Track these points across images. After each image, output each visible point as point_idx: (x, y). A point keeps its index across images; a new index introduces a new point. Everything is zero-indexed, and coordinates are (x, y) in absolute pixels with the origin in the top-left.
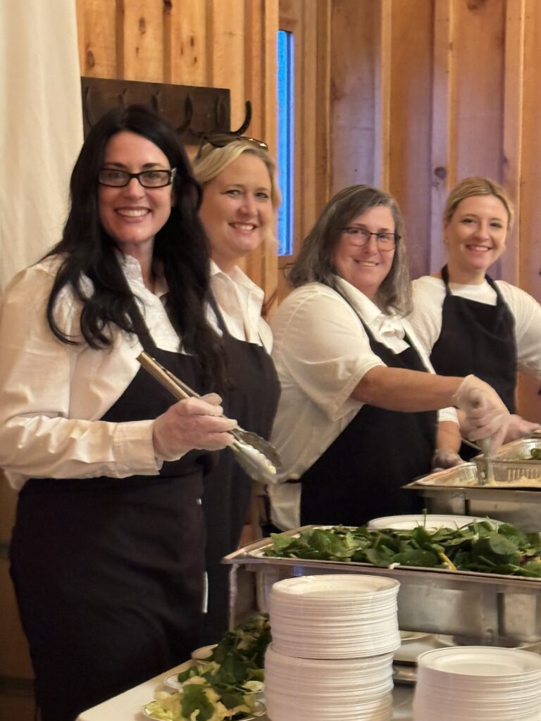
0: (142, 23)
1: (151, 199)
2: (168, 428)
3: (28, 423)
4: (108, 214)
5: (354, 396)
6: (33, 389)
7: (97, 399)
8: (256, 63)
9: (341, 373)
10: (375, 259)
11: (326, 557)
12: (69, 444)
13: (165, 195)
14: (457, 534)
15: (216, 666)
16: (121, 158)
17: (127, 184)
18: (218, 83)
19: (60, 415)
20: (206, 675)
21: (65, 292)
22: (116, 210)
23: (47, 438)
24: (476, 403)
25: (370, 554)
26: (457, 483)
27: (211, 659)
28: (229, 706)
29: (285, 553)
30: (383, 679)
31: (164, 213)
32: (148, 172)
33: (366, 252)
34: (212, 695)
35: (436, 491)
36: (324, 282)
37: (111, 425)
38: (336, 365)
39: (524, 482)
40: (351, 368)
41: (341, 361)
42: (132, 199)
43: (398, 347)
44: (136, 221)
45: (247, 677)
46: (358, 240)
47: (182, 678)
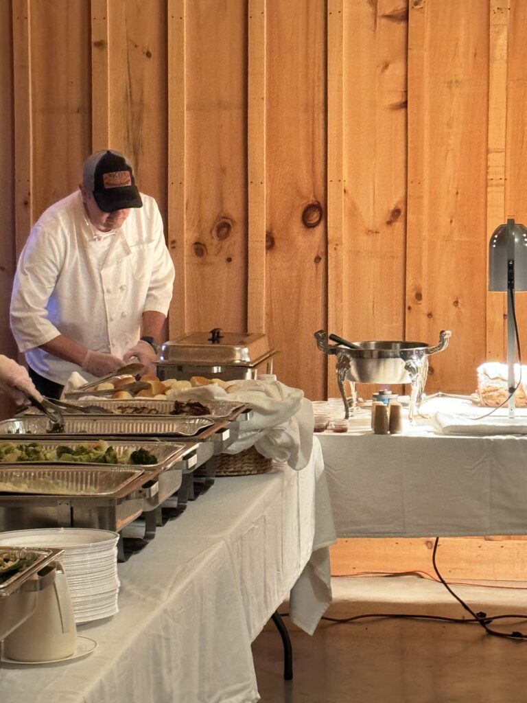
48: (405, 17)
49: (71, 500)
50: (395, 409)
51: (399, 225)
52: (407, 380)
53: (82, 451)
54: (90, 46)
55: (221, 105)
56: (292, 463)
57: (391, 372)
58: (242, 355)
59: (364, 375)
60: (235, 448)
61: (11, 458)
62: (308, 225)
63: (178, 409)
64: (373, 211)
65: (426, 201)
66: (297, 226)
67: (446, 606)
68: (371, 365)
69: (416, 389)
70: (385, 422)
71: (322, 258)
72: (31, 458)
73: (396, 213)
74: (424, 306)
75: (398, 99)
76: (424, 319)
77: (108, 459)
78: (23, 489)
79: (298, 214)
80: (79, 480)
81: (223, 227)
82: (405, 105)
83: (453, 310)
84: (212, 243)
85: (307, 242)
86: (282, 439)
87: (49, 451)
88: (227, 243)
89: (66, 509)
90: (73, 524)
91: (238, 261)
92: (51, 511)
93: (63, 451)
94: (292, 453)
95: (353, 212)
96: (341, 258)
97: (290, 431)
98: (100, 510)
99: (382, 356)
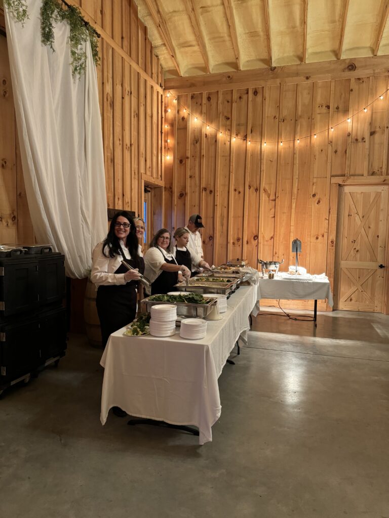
0: (119, 199)
1: (125, 229)
2: (127, 275)
3: (99, 274)
4: (116, 232)
5: (161, 269)
6: (100, 267)
7: (113, 269)
8: (140, 207)
9: (158, 264)
10: (165, 243)
11: (161, 301)
12: (107, 278)
13: (128, 229)
14: (187, 296)
15: (139, 323)
16: (120, 221)
17: (120, 226)
18: (133, 211)
19: (106, 272)
20: (137, 325)
21: (106, 247)
22: (118, 231)
23: (103, 277)
24: (184, 270)
25: (170, 300)
26: (183, 285)
27: (137, 322)
28: (142, 332)
29: (153, 300)
30: (174, 325)
31: (128, 232)
32: (125, 224)
33: (163, 241)
34: (139, 330)
35: (179, 287)
36: (155, 247)
37: (116, 275)
38: (157, 263)
39: (196, 285)
40: (160, 263)
41: (158, 262)
42: (121, 229)
43: (170, 259)
44: (121, 234)
45: (145, 325)
46: (162, 239)
47: (132, 326)
48: (275, 200)
49: (217, 288)
50: (273, 274)
51: (272, 240)
52: (275, 269)
53: (217, 279)
54: (214, 205)
55: (239, 217)
56: (255, 284)
57: (272, 267)
58: (243, 263)
59: (267, 268)
60: (244, 280)
61: (204, 280)
62: (255, 239)
63: (233, 272)
64: (267, 237)
65: (278, 235)
66: (252, 239)
67: (281, 313)
68: (268, 266)
69: (277, 271)
70: (271, 277)
71: (257, 246)
72: (208, 280)
73: (272, 237)
74: (277, 255)
75: (273, 216)
76: (277, 258)
77: (223, 281)
78: (207, 286)
79: (253, 237)
80: (218, 285)
81: (238, 240)
82: (274, 217)
83: (283, 256)
84: (236, 242)
85: (254, 243)
86: (253, 279)
87: (211, 279)
88: (239, 243)
89: (216, 290)
90: (217, 293)
91: (241, 246)
92: (213, 291)
93: (213, 279)
94: (255, 282)
95: (263, 237)
96: (261, 246)
97: (255, 278)
98: (223, 291)
99: (270, 264)
